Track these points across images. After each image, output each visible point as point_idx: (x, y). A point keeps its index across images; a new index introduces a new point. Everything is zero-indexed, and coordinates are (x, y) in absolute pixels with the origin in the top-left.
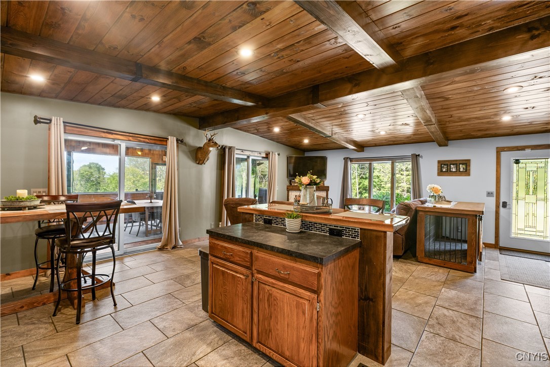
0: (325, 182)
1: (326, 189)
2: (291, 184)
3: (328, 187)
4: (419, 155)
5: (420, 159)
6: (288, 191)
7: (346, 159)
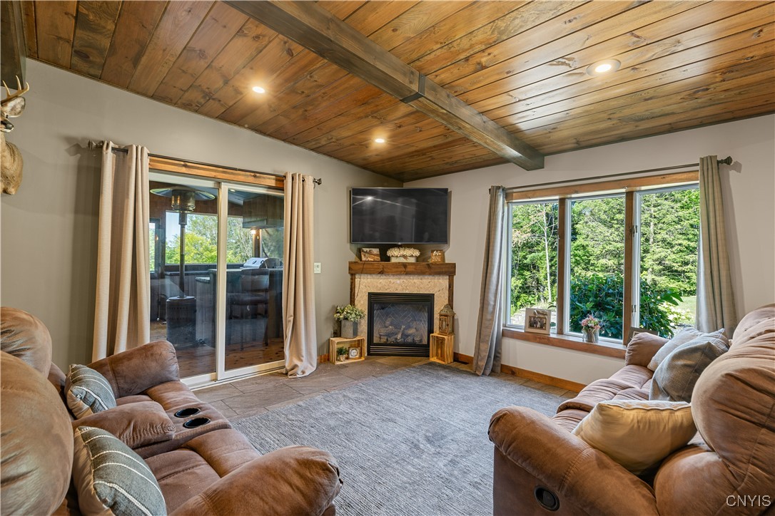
0: (446, 254)
1: (449, 271)
2: (360, 258)
3: (454, 266)
4: (728, 161)
5: (732, 173)
6: (353, 275)
7: (494, 191)
